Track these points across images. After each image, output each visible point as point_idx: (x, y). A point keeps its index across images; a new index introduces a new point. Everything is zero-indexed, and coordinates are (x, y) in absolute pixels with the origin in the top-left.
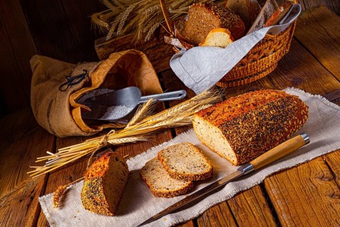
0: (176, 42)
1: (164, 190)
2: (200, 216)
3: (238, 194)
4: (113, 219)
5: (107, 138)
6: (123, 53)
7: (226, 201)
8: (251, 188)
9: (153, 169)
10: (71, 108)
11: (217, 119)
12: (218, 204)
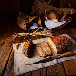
0: (47, 18)
1: (40, 55)
2: (48, 67)
3: (57, 64)
4: (28, 58)
5: (29, 34)
6: (36, 17)
7: (54, 65)
8: (60, 63)
9: (38, 47)
10: (24, 25)
11: (55, 42)
12: (52, 65)
